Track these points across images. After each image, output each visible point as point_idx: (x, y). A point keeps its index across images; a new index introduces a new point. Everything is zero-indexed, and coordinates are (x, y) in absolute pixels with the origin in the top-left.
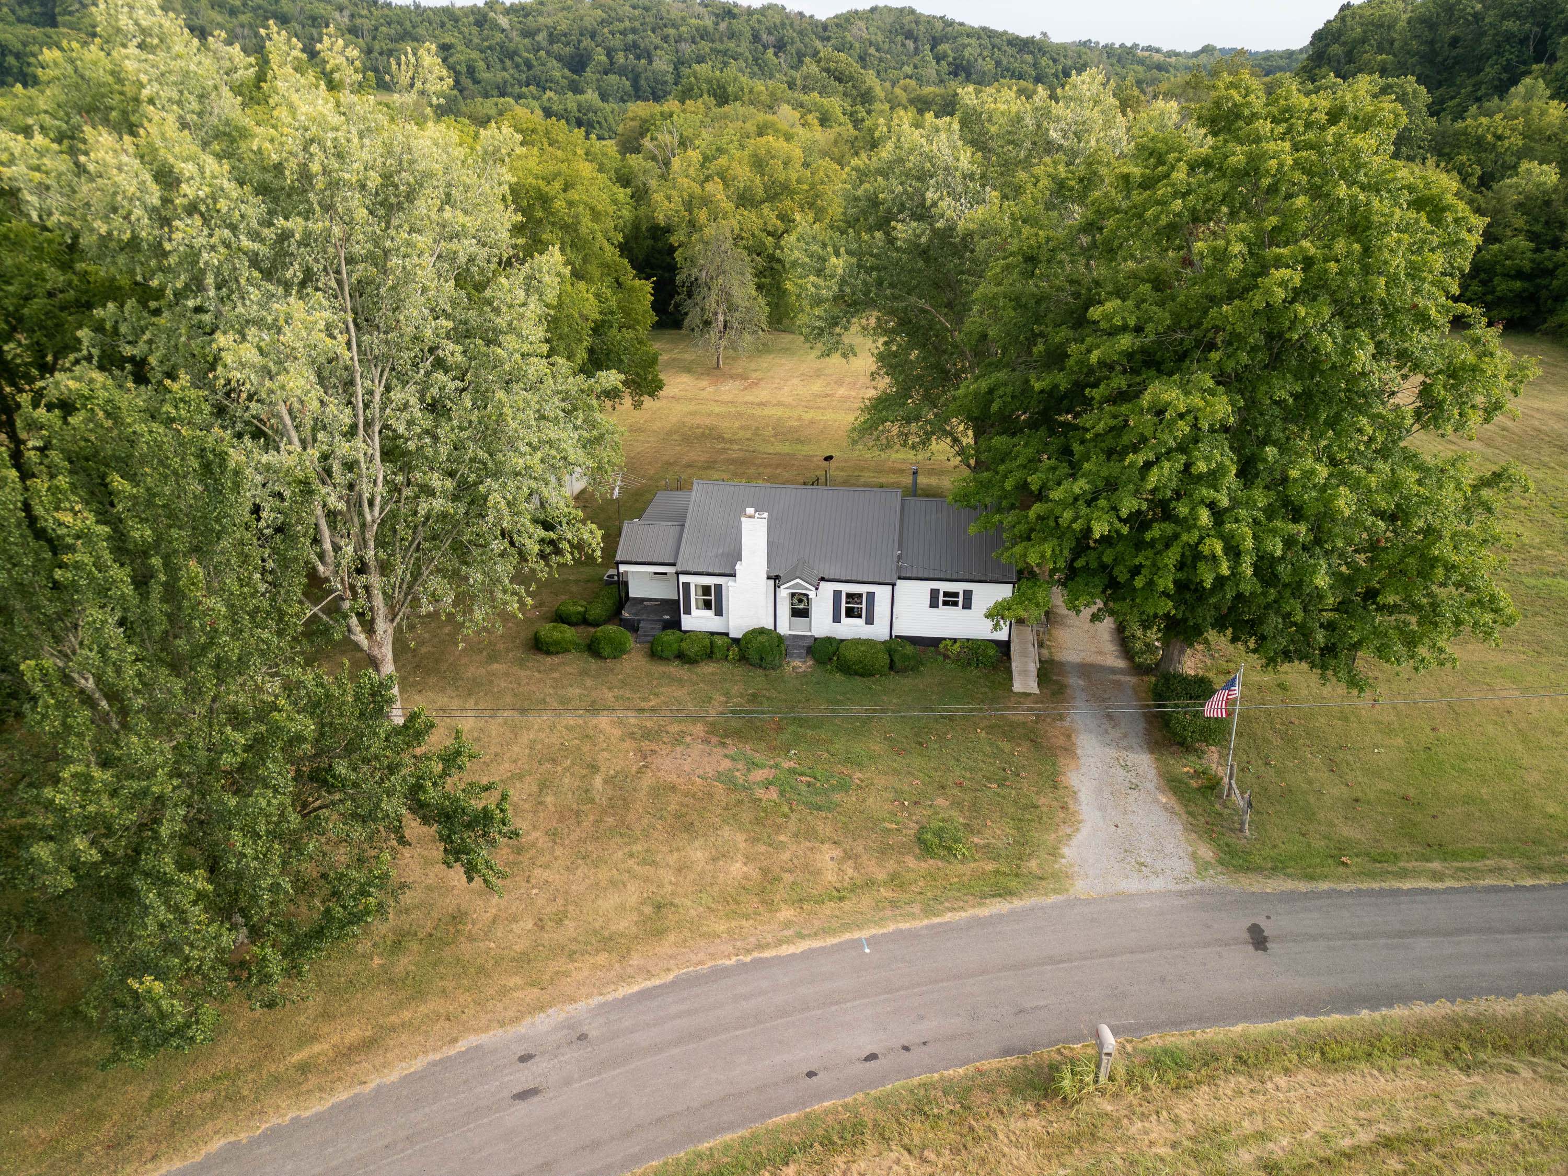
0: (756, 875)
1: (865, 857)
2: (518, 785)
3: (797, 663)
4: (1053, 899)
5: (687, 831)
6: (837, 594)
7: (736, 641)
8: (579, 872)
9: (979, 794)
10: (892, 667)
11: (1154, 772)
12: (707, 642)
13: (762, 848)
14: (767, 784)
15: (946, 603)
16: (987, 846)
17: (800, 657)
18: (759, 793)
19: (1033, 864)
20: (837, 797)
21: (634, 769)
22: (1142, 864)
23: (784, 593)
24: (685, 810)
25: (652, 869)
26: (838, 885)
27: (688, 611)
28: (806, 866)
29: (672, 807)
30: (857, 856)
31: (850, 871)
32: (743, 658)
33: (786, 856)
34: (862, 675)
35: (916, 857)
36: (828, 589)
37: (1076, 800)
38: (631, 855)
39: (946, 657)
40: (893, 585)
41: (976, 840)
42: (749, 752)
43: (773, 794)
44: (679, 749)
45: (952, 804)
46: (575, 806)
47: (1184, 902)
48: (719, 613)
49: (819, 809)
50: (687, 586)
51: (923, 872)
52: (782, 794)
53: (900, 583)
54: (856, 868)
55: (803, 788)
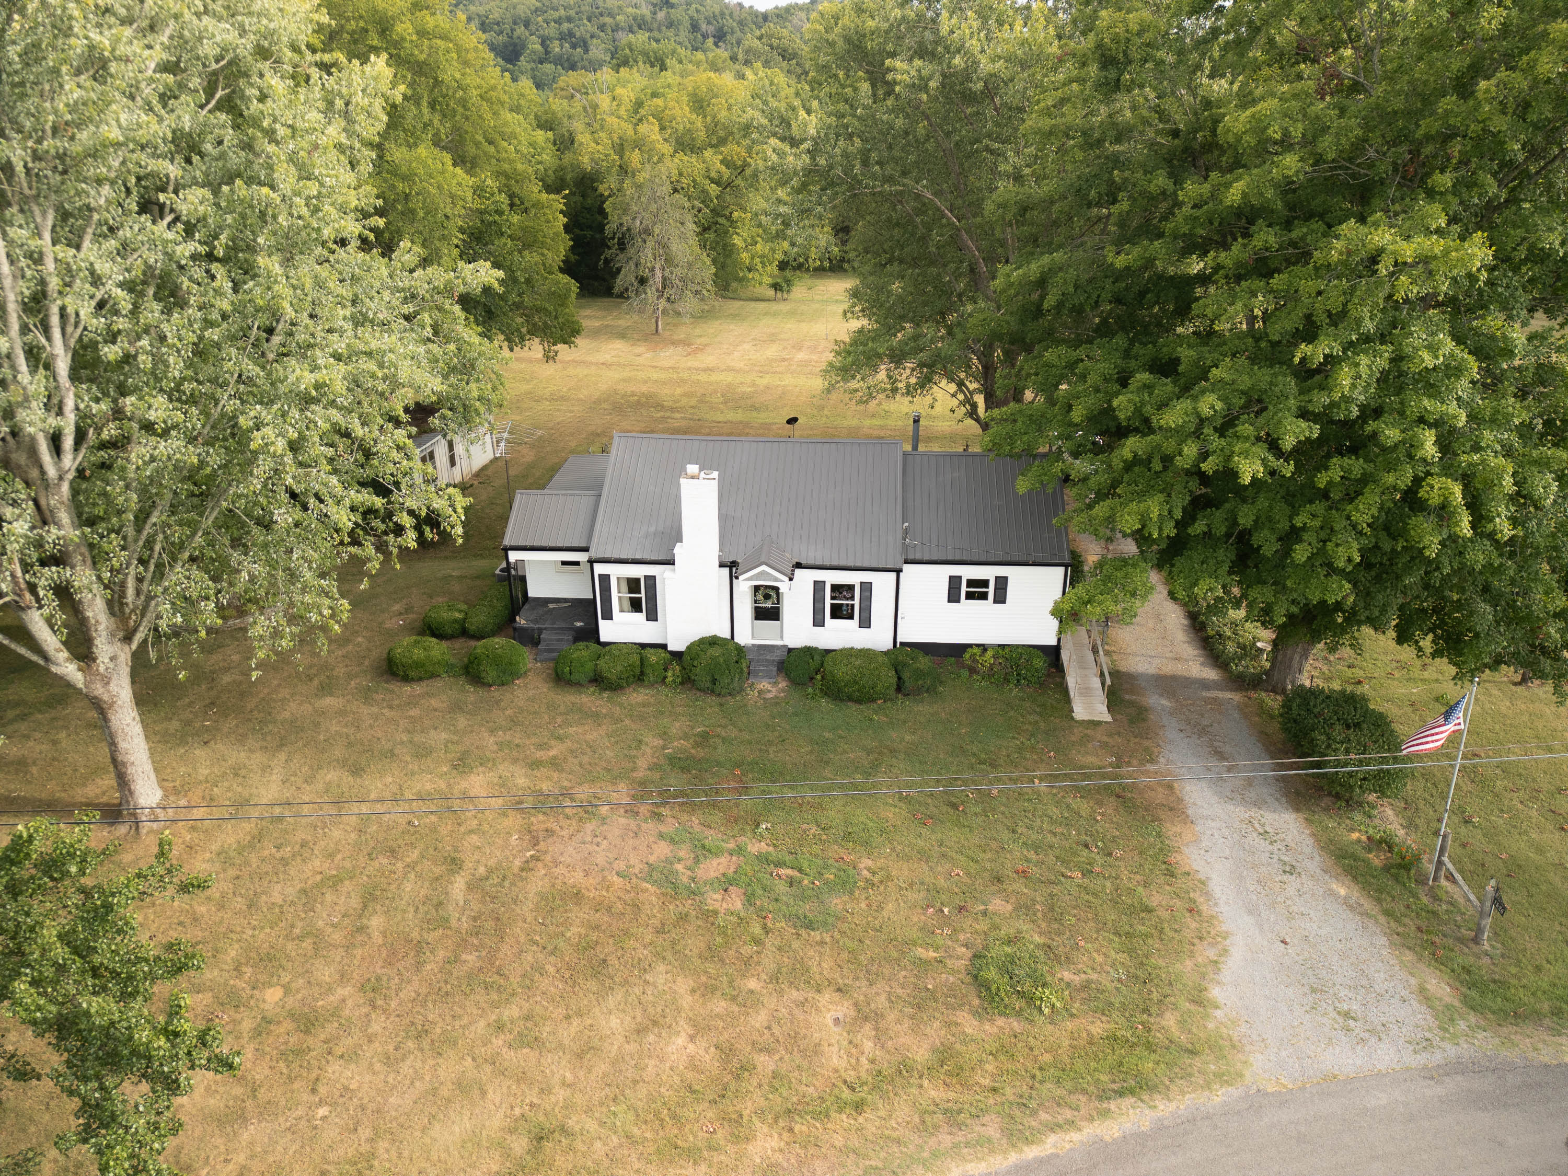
0: (710, 1060)
1: (892, 1017)
3: (765, 685)
4: (1221, 1096)
5: (596, 974)
6: (819, 586)
7: (677, 655)
8: (406, 1068)
9: (1056, 890)
10: (899, 689)
11: (1310, 841)
12: (635, 658)
13: (720, 1005)
14: (726, 884)
15: (970, 596)
16: (1085, 986)
17: (768, 676)
18: (714, 900)
19: (1170, 1020)
20: (836, 902)
21: (517, 863)
22: (1347, 1015)
23: (744, 586)
24: (594, 936)
25: (533, 1055)
26: (851, 1076)
27: (608, 616)
28: (794, 1037)
29: (574, 931)
30: (879, 1016)
31: (868, 1045)
32: (687, 681)
33: (759, 1019)
34: (859, 701)
35: (975, 1014)
36: (806, 578)
37: (1208, 895)
38: (500, 1027)
39: (972, 670)
40: (898, 571)
41: (1067, 975)
42: (697, 829)
43: (736, 902)
44: (589, 827)
45: (1017, 909)
46: (415, 935)
47: (1440, 1090)
48: (652, 616)
49: (810, 926)
50: (605, 579)
51: (991, 1046)
52: (749, 899)
53: (907, 568)
54: (879, 1038)
55: (782, 888)
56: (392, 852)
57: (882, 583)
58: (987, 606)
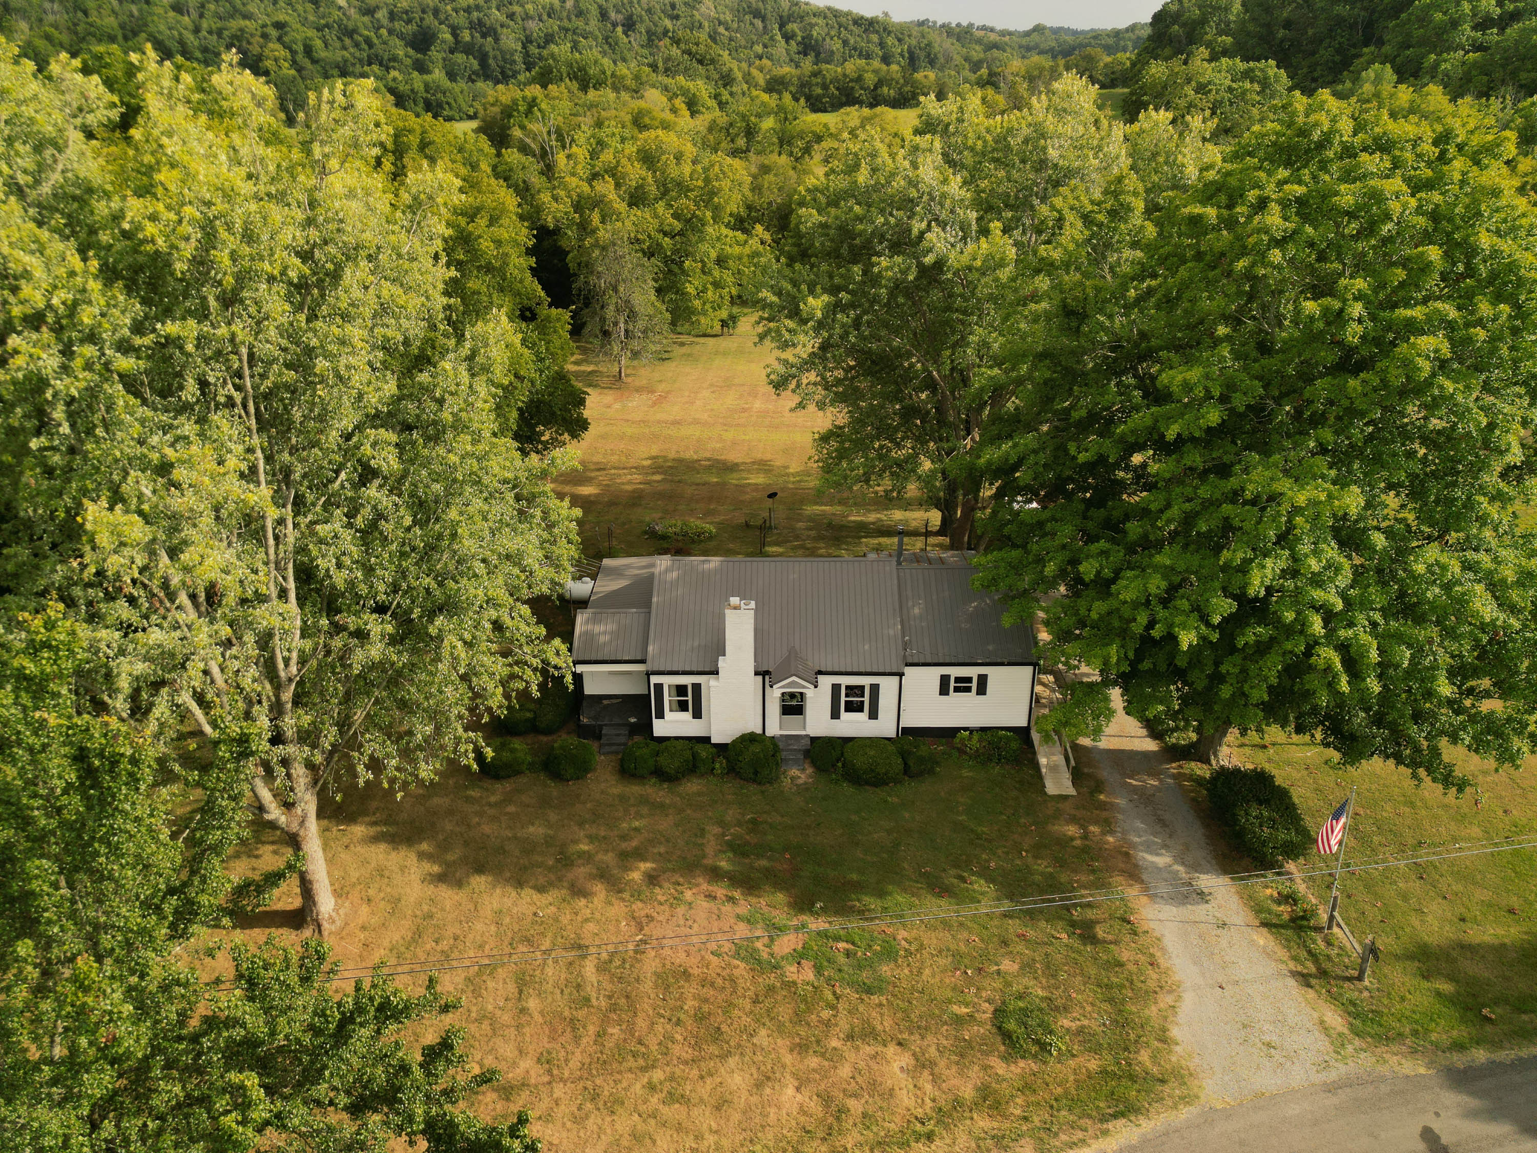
0: (815, 1107)
1: (942, 1063)
2: (491, 984)
3: (794, 772)
4: (1185, 1113)
5: (715, 1040)
6: (836, 688)
7: (722, 747)
8: (590, 1123)
9: (1049, 950)
10: (906, 771)
11: (1235, 898)
12: (688, 754)
13: (813, 1062)
14: (798, 957)
15: (957, 690)
16: (1080, 1031)
17: (796, 762)
18: (791, 971)
19: (1144, 1056)
20: (886, 970)
21: (631, 947)
22: (1269, 1045)
23: (775, 693)
24: (706, 1008)
25: (683, 1109)
26: (919, 1112)
27: (661, 715)
28: (873, 1085)
29: (690, 1004)
30: (933, 1064)
31: (928, 1087)
32: (733, 770)
33: (845, 1071)
34: (875, 785)
35: (1005, 1058)
36: (826, 682)
37: (1163, 950)
38: (651, 1087)
39: (962, 751)
40: (901, 675)
41: (1066, 1023)
42: (766, 910)
43: (809, 974)
44: (681, 910)
45: (1022, 968)
46: (567, 1013)
47: (1335, 1100)
48: (697, 714)
49: (869, 991)
50: (659, 687)
51: (1019, 1084)
52: (818, 970)
53: (908, 671)
54: (935, 1082)
55: (842, 959)
56: (528, 940)
57: (888, 685)
58: (971, 698)
